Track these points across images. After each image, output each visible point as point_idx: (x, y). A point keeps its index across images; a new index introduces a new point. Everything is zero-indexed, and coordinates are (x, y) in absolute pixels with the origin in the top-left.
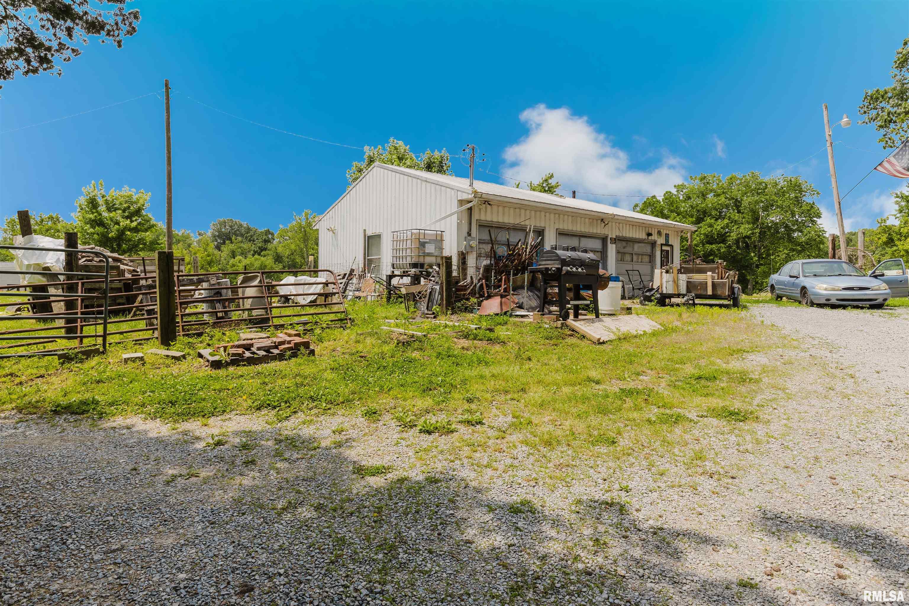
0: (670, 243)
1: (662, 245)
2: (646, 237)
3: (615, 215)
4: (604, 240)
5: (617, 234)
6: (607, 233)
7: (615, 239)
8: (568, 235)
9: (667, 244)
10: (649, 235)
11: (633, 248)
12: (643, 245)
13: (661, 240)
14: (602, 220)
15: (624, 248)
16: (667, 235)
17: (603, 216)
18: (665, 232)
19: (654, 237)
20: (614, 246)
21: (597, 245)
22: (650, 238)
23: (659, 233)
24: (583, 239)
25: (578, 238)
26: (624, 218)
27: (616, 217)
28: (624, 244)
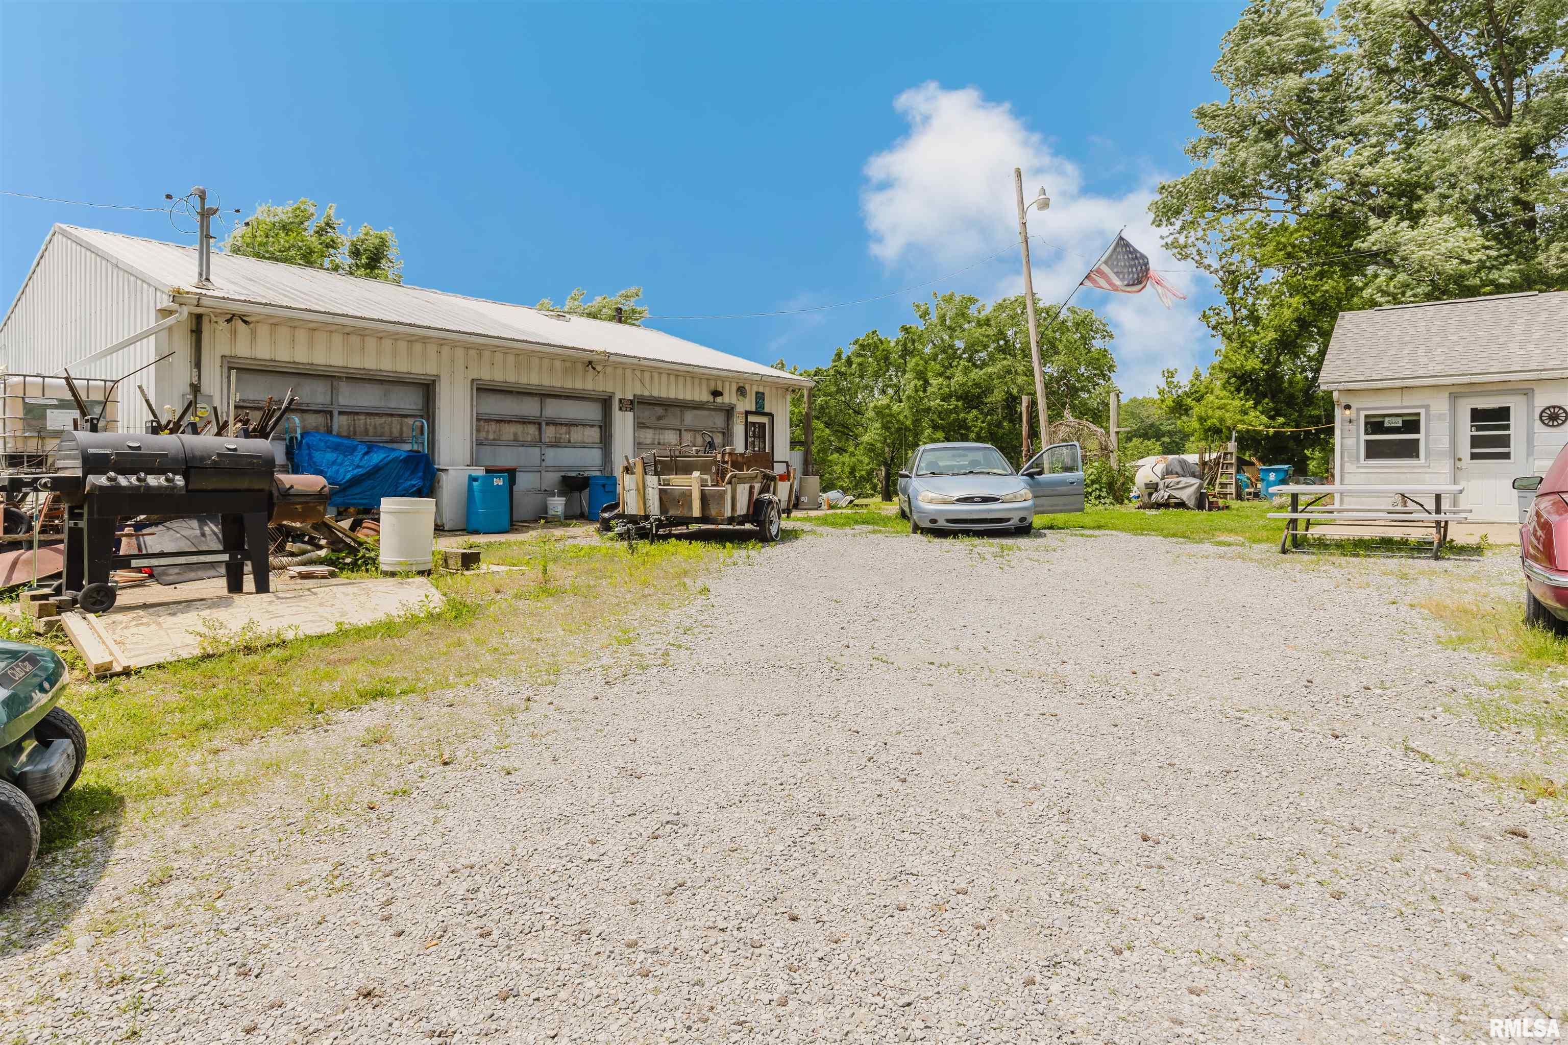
0: (766, 410)
1: (747, 413)
2: (711, 399)
3: (609, 354)
4: (606, 403)
5: (639, 393)
6: (610, 389)
7: (632, 402)
8: (510, 392)
9: (759, 412)
10: (716, 393)
11: (682, 420)
12: (705, 413)
13: (749, 404)
14: (590, 363)
15: (660, 418)
16: (760, 397)
17: (588, 357)
18: (755, 389)
19: (729, 398)
20: (630, 415)
21: (592, 412)
22: (719, 400)
23: (741, 391)
24: (550, 402)
25: (537, 399)
26: (635, 361)
27: (612, 358)
28: (660, 411)
